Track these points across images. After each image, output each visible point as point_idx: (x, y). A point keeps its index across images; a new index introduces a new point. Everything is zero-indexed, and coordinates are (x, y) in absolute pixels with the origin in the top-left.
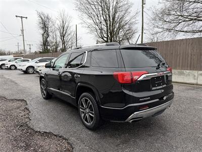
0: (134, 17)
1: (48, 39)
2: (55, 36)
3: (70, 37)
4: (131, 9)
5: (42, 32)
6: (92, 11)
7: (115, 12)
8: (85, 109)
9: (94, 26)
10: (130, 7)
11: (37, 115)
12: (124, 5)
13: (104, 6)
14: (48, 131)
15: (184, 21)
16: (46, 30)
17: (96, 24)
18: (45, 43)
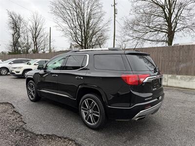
0: (106, 24)
1: (19, 40)
2: (26, 37)
3: (43, 38)
4: (104, 17)
5: (12, 32)
6: (67, 15)
7: (90, 18)
8: (88, 109)
9: (69, 30)
10: (102, 15)
11: (31, 118)
12: (98, 13)
13: (79, 12)
14: (50, 134)
15: (150, 31)
16: (17, 30)
17: (71, 28)
18: (16, 44)
